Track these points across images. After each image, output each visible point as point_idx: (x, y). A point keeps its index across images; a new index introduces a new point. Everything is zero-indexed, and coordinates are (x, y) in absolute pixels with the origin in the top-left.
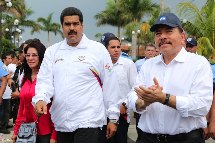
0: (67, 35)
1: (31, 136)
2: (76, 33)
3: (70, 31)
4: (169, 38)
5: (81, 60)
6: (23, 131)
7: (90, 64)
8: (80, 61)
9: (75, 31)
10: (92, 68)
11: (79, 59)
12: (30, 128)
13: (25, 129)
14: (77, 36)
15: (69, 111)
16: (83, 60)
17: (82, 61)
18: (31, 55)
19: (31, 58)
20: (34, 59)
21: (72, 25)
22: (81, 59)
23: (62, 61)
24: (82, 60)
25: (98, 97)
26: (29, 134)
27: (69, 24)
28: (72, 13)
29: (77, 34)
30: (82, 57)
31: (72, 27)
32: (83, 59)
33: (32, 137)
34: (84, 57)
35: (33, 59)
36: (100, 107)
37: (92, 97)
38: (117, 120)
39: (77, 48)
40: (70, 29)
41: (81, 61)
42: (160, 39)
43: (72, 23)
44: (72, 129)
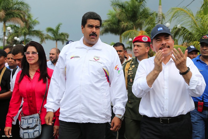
0: (89, 36)
1: (36, 125)
2: (96, 36)
3: (91, 33)
4: (168, 43)
6: (27, 123)
7: (104, 64)
8: (95, 60)
9: (96, 33)
10: (105, 69)
11: (94, 58)
12: (34, 119)
13: (28, 121)
14: (97, 38)
15: (82, 104)
16: (98, 60)
17: (97, 61)
18: (31, 53)
19: (31, 55)
20: (33, 56)
21: (94, 28)
22: (96, 59)
24: (97, 60)
25: (107, 95)
26: (34, 125)
27: (91, 26)
28: (96, 17)
30: (97, 57)
31: (94, 30)
32: (98, 59)
33: (38, 127)
34: (99, 58)
35: (32, 56)
36: (108, 104)
37: (102, 95)
38: (122, 116)
39: (93, 48)
42: (160, 45)
43: (95, 26)
44: (83, 120)
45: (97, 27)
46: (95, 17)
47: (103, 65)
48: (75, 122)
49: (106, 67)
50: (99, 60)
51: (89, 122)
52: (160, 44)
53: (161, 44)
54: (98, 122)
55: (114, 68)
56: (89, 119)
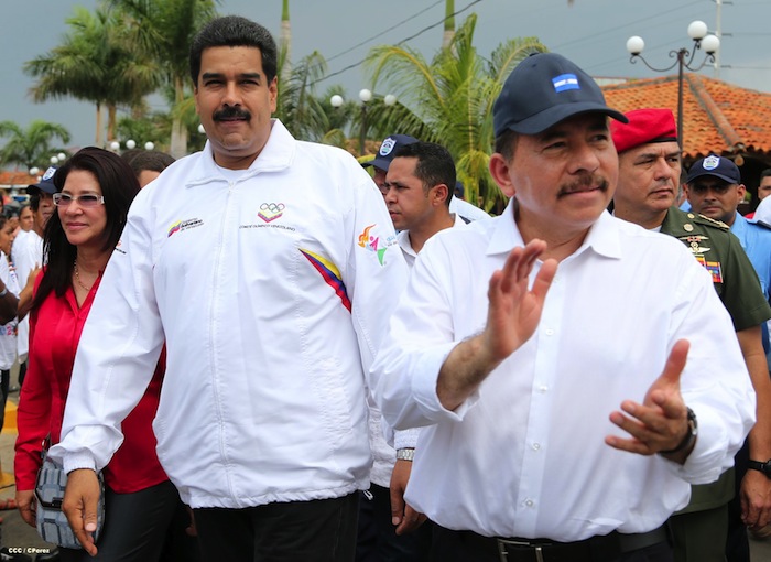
0: (212, 123)
2: (247, 118)
3: (220, 109)
5: (268, 217)
7: (303, 230)
8: (264, 222)
9: (243, 108)
10: (312, 250)
11: (260, 215)
14: (251, 127)
15: (228, 425)
16: (276, 217)
17: (272, 223)
18: (75, 198)
19: (74, 207)
20: (84, 213)
21: (232, 85)
22: (269, 215)
23: (197, 229)
24: (272, 219)
27: (219, 81)
28: (236, 35)
29: (252, 121)
30: (272, 207)
31: (233, 95)
32: (276, 213)
34: (281, 207)
35: (79, 212)
39: (252, 174)
40: (224, 101)
41: (268, 221)
42: (565, 170)
43: (232, 75)
44: (244, 497)
45: (245, 81)
46: (230, 37)
47: (297, 236)
48: (219, 505)
49: (317, 243)
50: (280, 215)
51: (271, 498)
52: (562, 164)
53: (574, 168)
54: (313, 495)
55: (357, 241)
56: (271, 490)
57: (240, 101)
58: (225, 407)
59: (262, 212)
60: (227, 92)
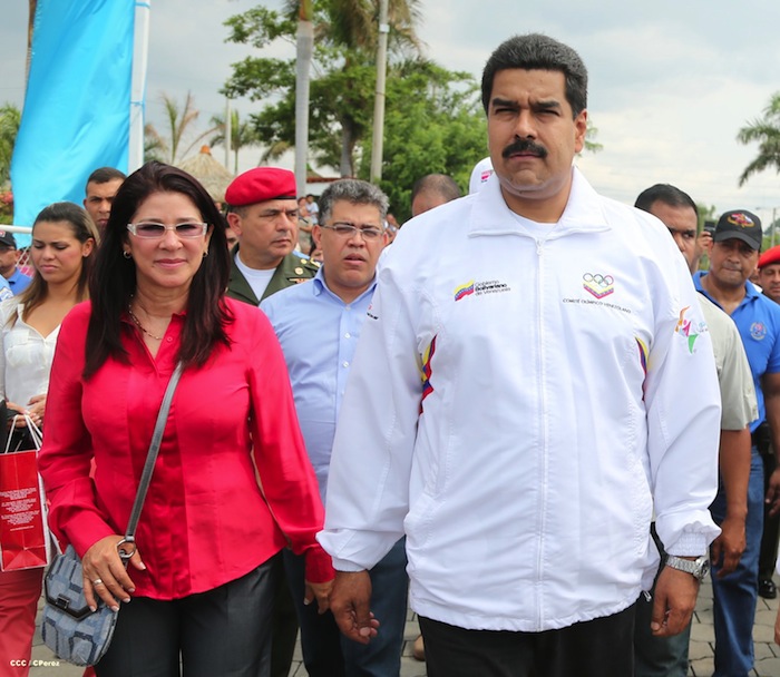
2: (540, 154)
3: (512, 142)
5: (599, 292)
6: (68, 576)
7: (640, 314)
9: (538, 142)
11: (586, 288)
14: (547, 166)
18: (171, 227)
19: (174, 239)
20: (185, 245)
21: (525, 115)
22: (600, 289)
24: (603, 295)
27: (510, 109)
28: (533, 56)
29: (549, 159)
30: (599, 279)
32: (605, 287)
34: (608, 280)
35: (180, 245)
38: (700, 562)
40: (515, 132)
41: (599, 297)
43: (525, 102)
45: (542, 110)
46: (525, 57)
50: (611, 292)
57: (534, 133)
58: (549, 516)
59: (587, 284)
60: (519, 121)
